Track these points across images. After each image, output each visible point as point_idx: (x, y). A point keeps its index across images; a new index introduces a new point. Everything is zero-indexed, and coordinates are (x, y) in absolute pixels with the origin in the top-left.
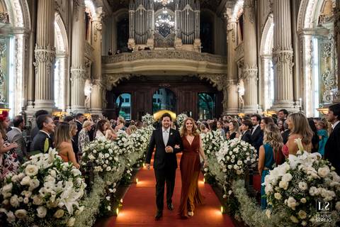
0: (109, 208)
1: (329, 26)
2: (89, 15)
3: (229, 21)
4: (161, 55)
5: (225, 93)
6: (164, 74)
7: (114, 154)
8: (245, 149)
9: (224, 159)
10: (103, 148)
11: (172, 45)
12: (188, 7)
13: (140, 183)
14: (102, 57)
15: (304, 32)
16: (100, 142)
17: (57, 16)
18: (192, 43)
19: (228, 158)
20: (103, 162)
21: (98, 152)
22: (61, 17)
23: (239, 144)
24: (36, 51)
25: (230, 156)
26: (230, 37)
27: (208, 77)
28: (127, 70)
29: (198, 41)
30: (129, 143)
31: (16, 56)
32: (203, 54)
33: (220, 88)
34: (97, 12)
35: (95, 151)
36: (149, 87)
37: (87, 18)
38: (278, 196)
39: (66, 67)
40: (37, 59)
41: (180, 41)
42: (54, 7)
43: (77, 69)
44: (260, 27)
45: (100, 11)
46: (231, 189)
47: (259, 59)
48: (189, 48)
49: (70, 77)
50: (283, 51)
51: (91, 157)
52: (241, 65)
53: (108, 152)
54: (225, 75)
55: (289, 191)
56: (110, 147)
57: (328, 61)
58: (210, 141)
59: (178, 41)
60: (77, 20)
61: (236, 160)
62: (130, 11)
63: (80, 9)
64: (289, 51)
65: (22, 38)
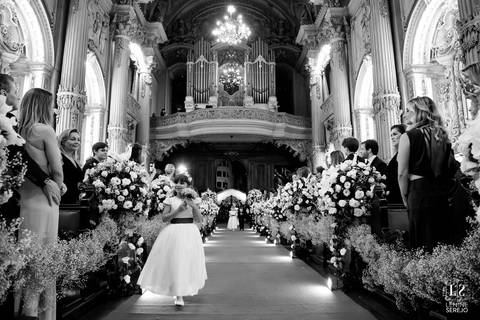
1: (445, 60)
2: (136, 64)
3: (312, 73)
4: (226, 115)
5: (309, 164)
6: (229, 140)
7: (139, 182)
8: (367, 173)
11: (241, 104)
12: (260, 58)
15: (413, 70)
17: (91, 57)
18: (266, 101)
19: (338, 187)
20: (118, 192)
22: (98, 59)
23: (356, 166)
24: (59, 94)
25: (342, 185)
26: (314, 93)
27: (288, 144)
28: (183, 134)
29: (273, 100)
32: (281, 113)
33: (302, 158)
34: (146, 62)
36: (210, 159)
37: (132, 68)
39: (102, 124)
40: (60, 104)
41: (251, 99)
43: (116, 126)
44: (353, 74)
45: (150, 60)
47: (354, 115)
48: (262, 106)
49: (107, 137)
50: (388, 95)
51: (98, 183)
52: (329, 125)
54: (310, 141)
59: (248, 100)
60: (119, 66)
61: (353, 190)
62: (188, 63)
63: (123, 53)
64: (395, 95)
65: (41, 76)
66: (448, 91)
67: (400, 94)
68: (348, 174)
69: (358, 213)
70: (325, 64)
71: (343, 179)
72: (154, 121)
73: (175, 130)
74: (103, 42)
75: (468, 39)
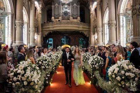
0: (47, 82)
1: (130, 12)
2: (36, 8)
3: (91, 10)
4: (64, 23)
5: (89, 38)
6: (66, 30)
7: (49, 61)
8: (99, 59)
9: (91, 63)
10: (45, 59)
11: (69, 19)
12: (75, 5)
13: (58, 73)
14: (41, 24)
15: (120, 15)
16: (44, 57)
17: (24, 8)
18: (77, 18)
19: (93, 62)
20: (45, 65)
21: (43, 61)
22: (25, 8)
23: (97, 57)
24: (16, 22)
25: (94, 62)
26: (91, 16)
28: (51, 29)
29: (79, 18)
30: (54, 57)
31: (8, 24)
32: (81, 23)
33: (87, 36)
34: (39, 6)
35: (42, 60)
36: (60, 36)
37: (36, 9)
38: (114, 76)
39: (27, 28)
40: (16, 25)
41: (72, 18)
42: (23, 5)
43: (32, 29)
44: (103, 12)
45: (41, 6)
46: (94, 75)
47: (103, 25)
48: (75, 20)
49: (29, 32)
50: (112, 22)
51: (40, 63)
52: (96, 27)
53: (47, 61)
55: (118, 74)
56: (47, 59)
57: (129, 26)
58: (85, 56)
59: (71, 18)
60: (32, 9)
61: (96, 63)
62: (52, 6)
63: (33, 5)
64: (114, 22)
65: (10, 17)
66: (130, 21)
67: (116, 22)
68: (95, 60)
69: (97, 68)
70: (95, 8)
71: (94, 61)
72: (42, 25)
73: (49, 28)
74: (27, 2)
75: (134, 11)
